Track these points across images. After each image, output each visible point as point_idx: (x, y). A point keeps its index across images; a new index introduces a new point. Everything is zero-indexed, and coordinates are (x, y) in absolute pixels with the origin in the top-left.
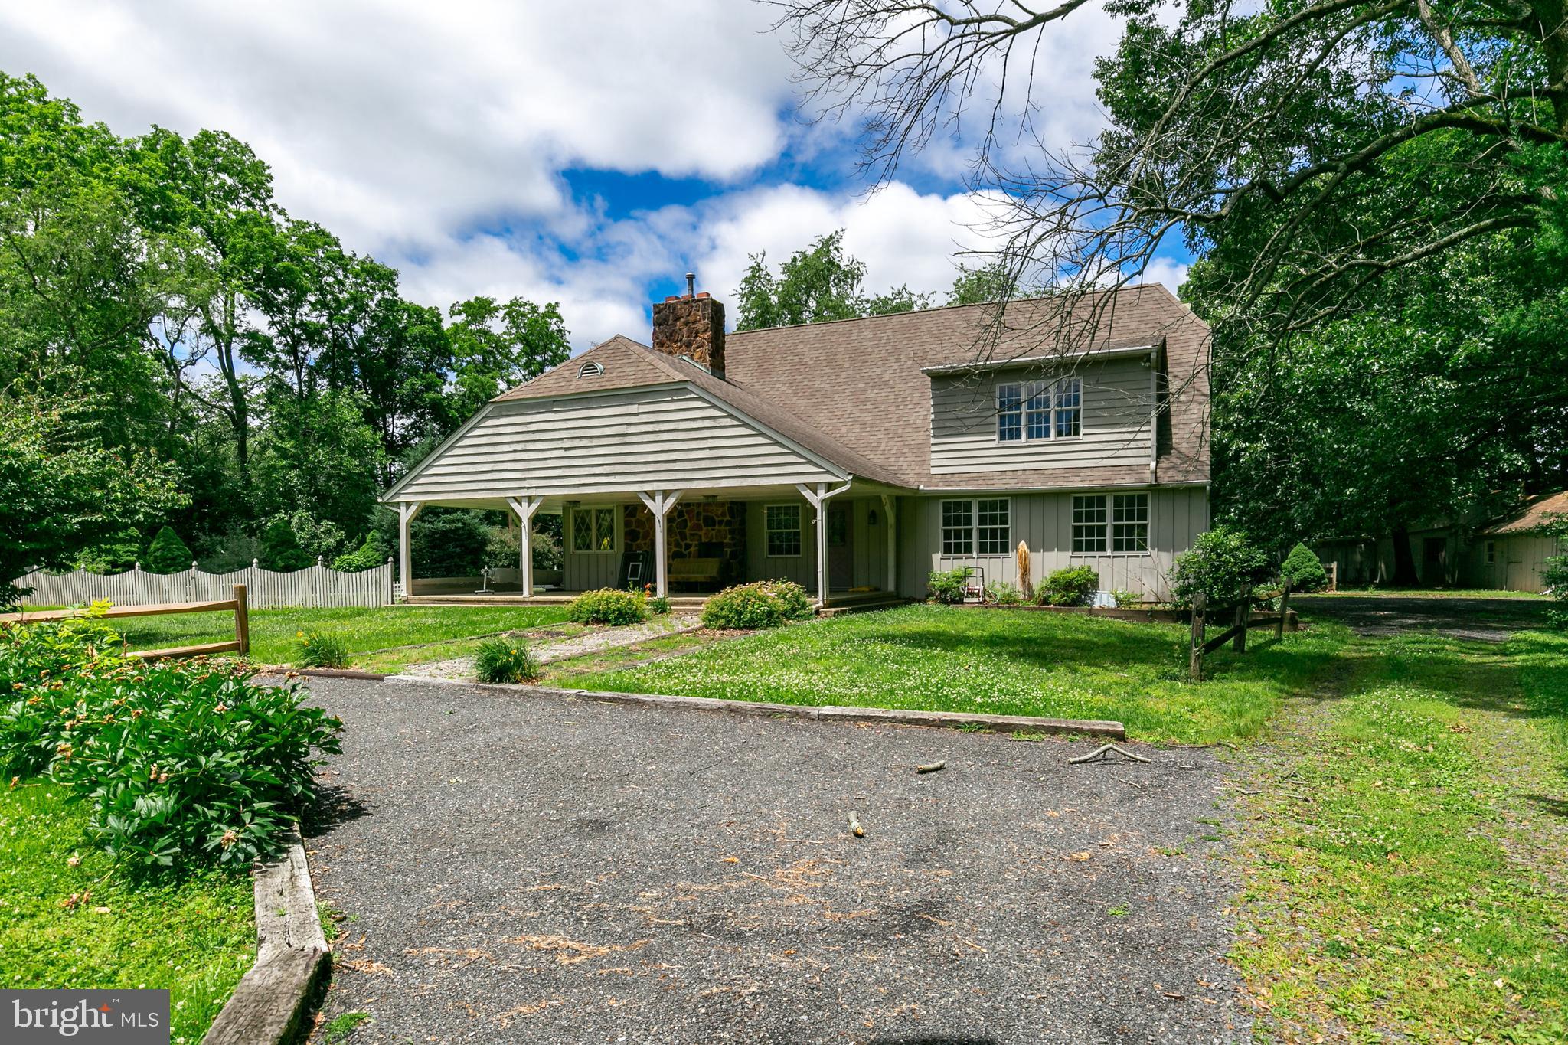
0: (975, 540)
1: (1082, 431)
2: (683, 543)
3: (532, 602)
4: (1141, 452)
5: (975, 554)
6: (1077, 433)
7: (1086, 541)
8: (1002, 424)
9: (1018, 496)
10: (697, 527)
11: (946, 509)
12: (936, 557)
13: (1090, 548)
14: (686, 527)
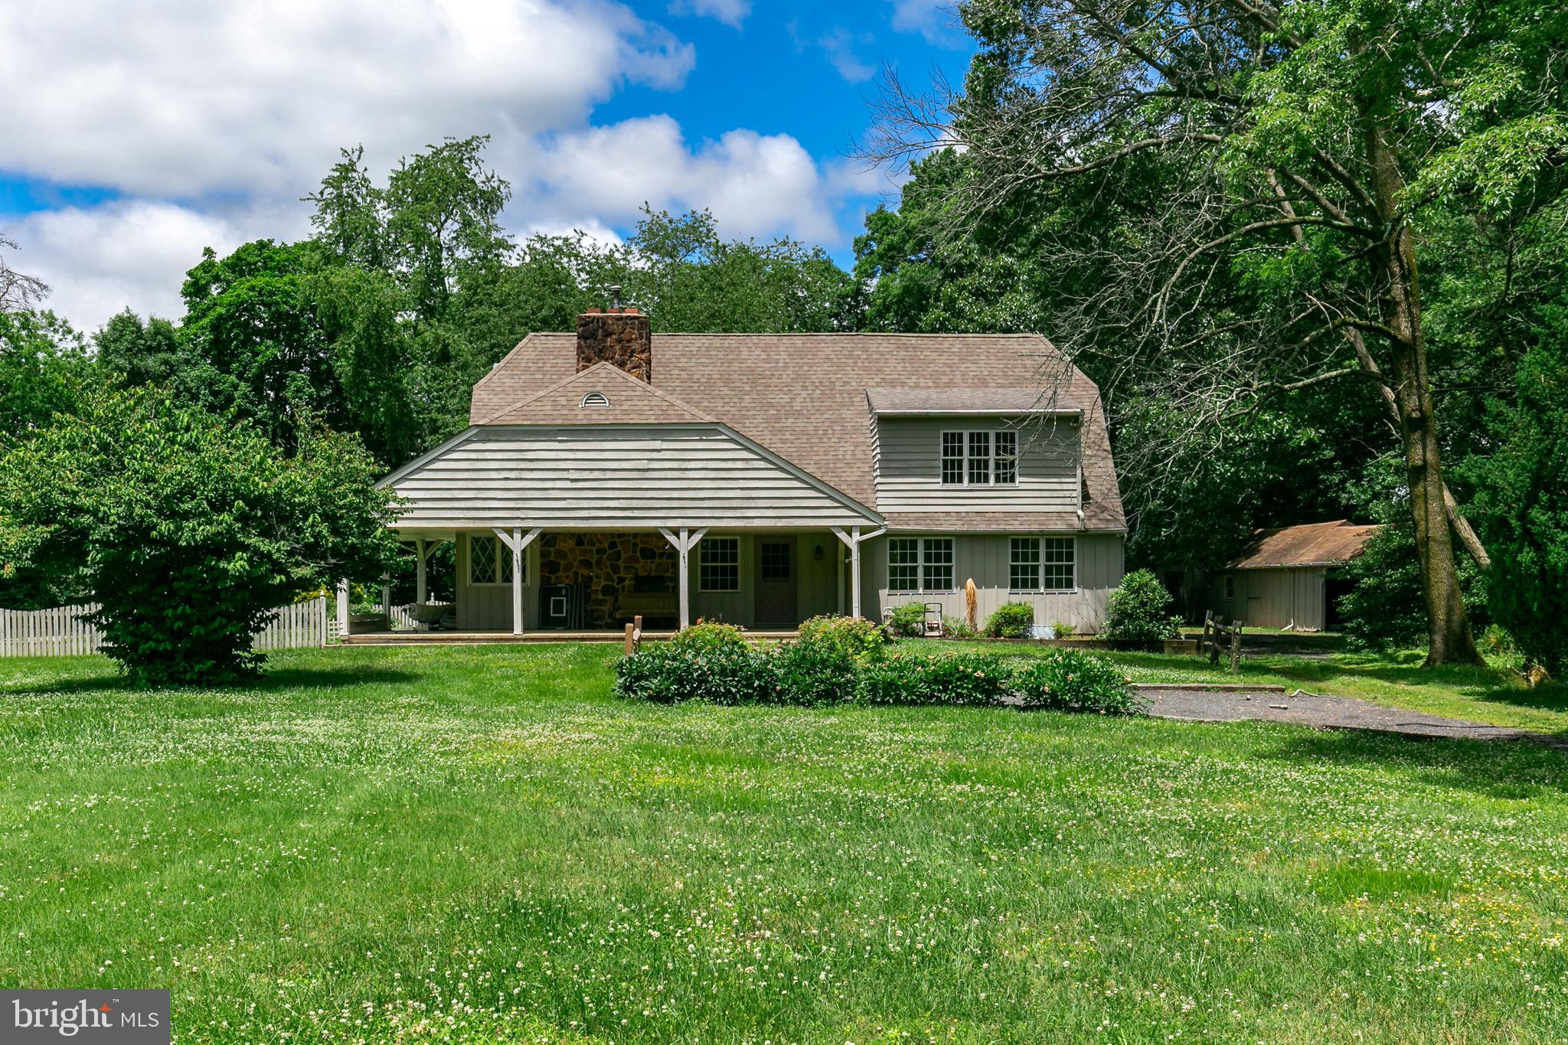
0: (920, 577)
1: (1018, 479)
2: (615, 577)
3: (525, 640)
4: (1068, 501)
5: (921, 591)
6: (1012, 480)
7: (1022, 579)
8: (945, 468)
9: (961, 536)
10: (634, 559)
11: (893, 546)
12: (883, 593)
13: (1025, 585)
14: (619, 558)
